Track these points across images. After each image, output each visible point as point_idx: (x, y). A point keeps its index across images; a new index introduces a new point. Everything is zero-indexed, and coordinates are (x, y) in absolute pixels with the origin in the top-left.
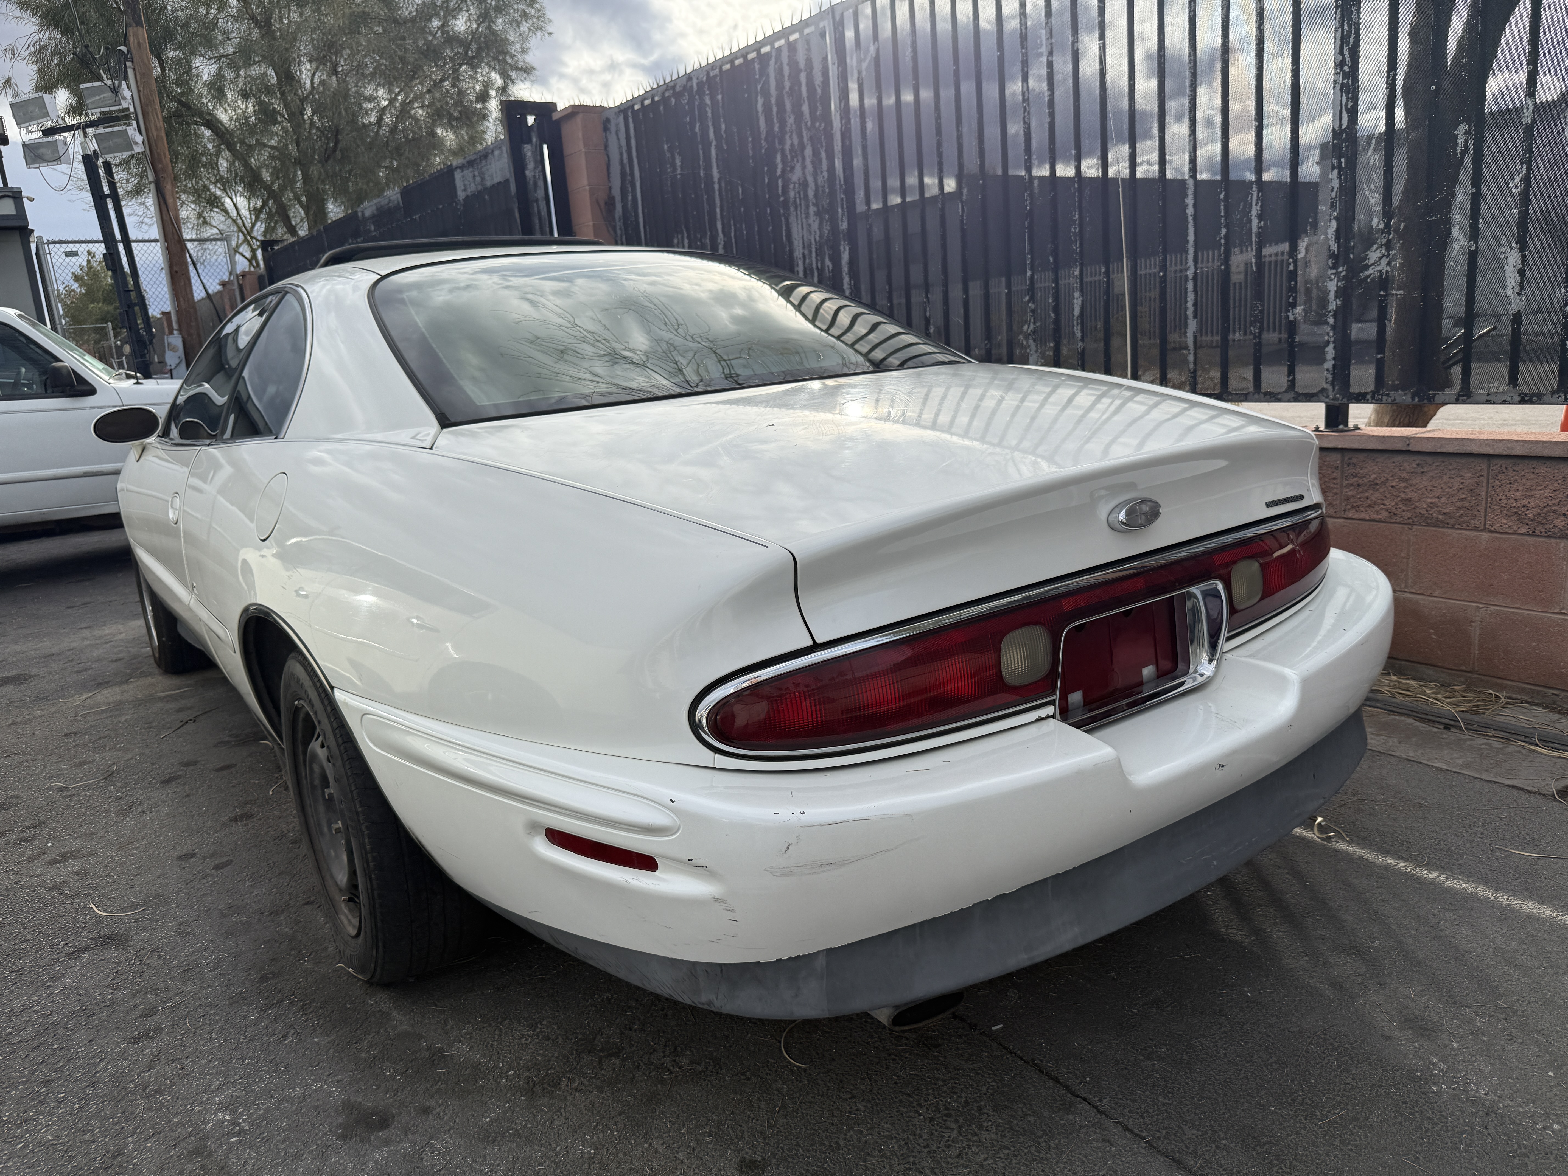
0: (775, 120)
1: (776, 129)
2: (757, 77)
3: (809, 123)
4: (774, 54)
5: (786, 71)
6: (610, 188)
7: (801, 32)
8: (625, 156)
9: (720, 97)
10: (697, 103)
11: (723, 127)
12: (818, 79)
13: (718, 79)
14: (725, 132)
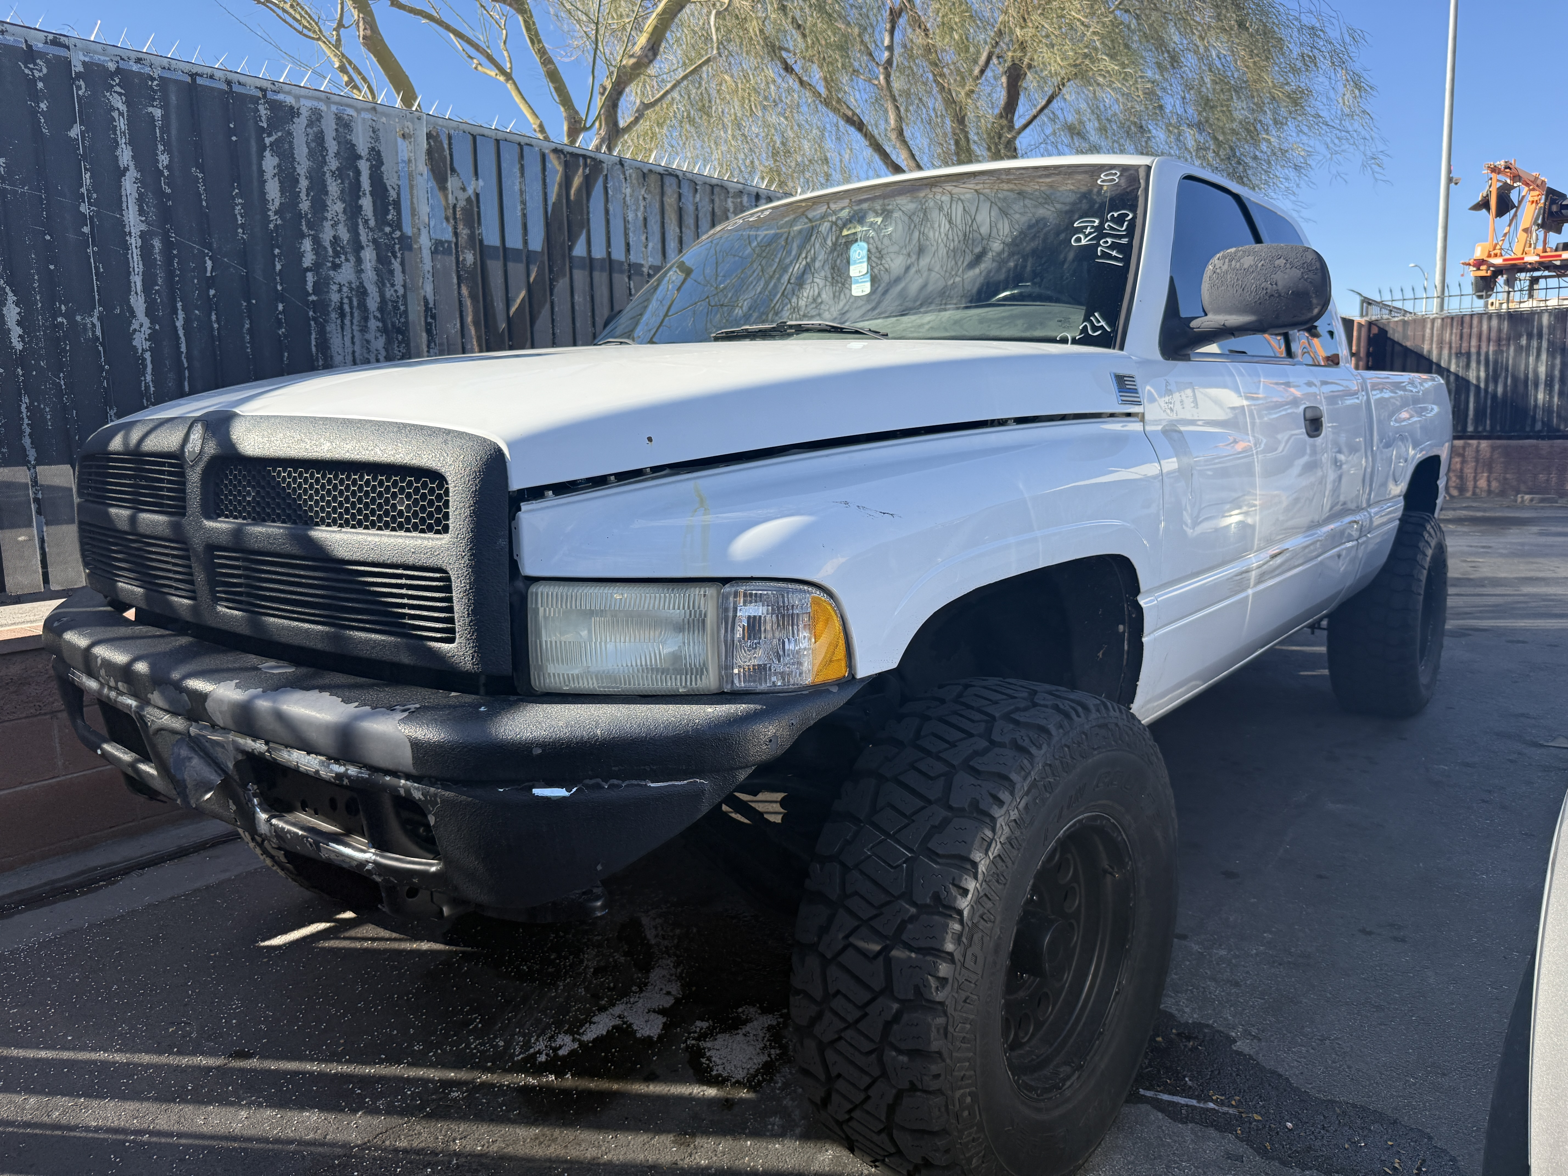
0: (303, 196)
1: (305, 205)
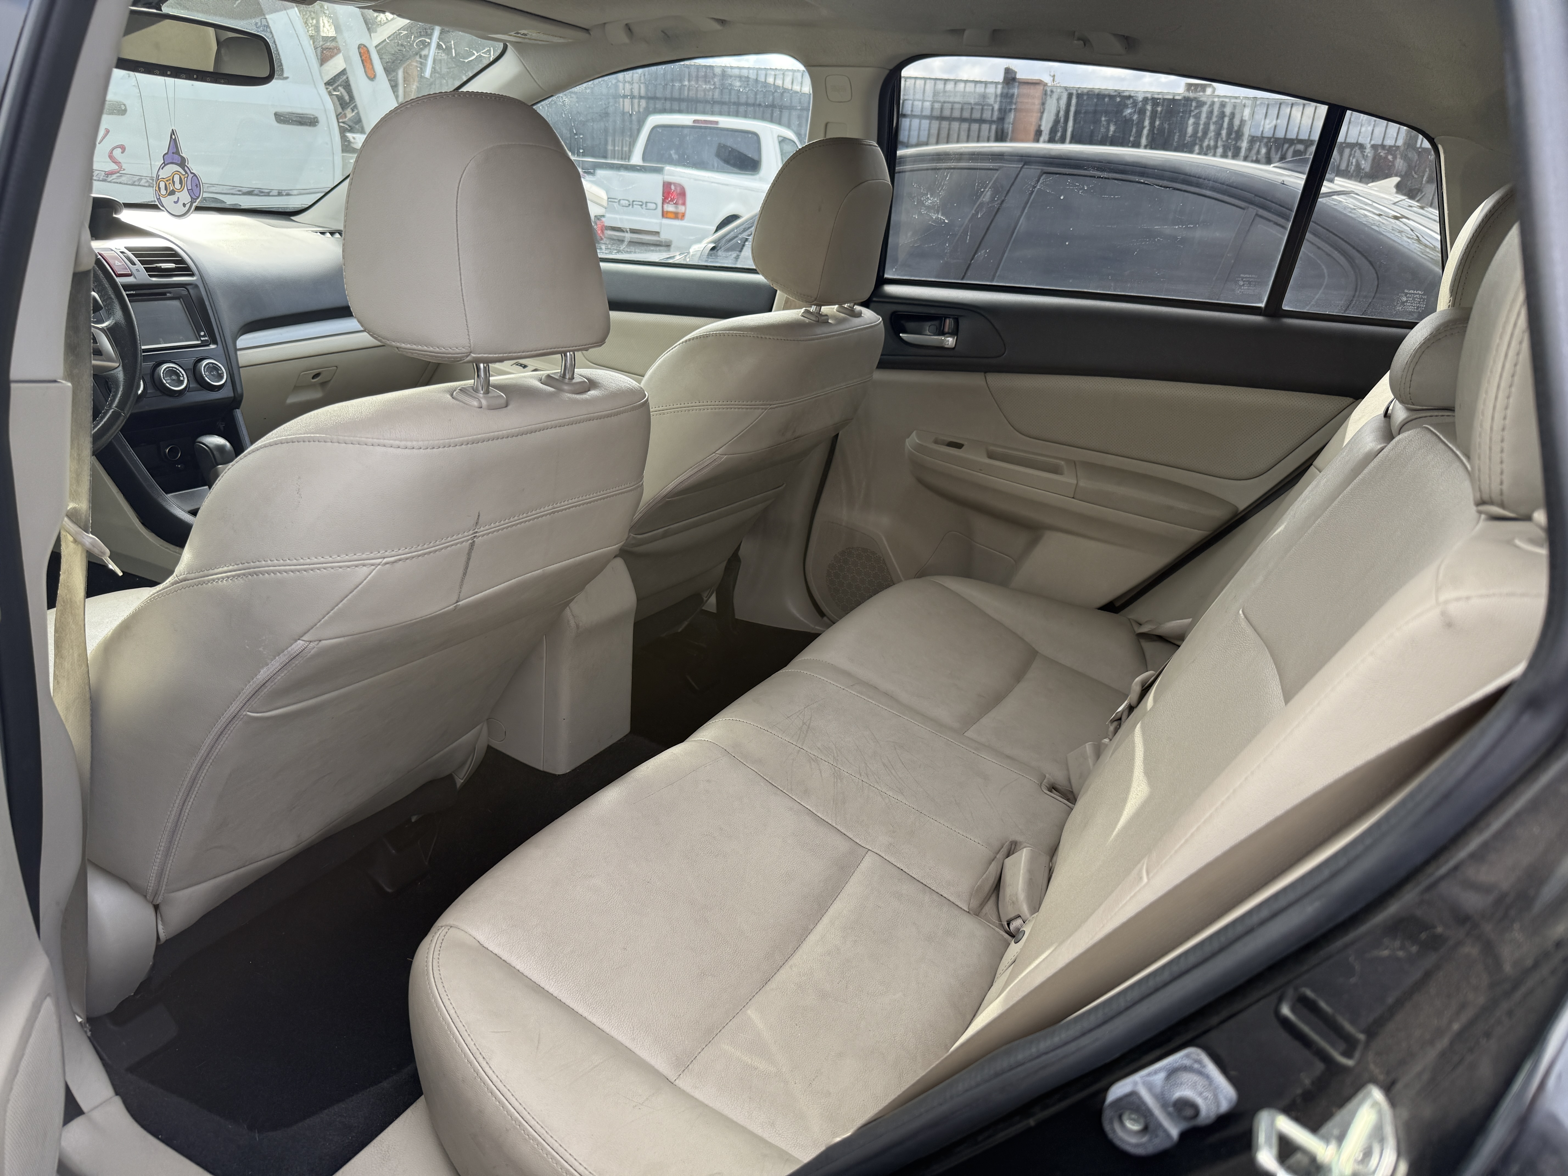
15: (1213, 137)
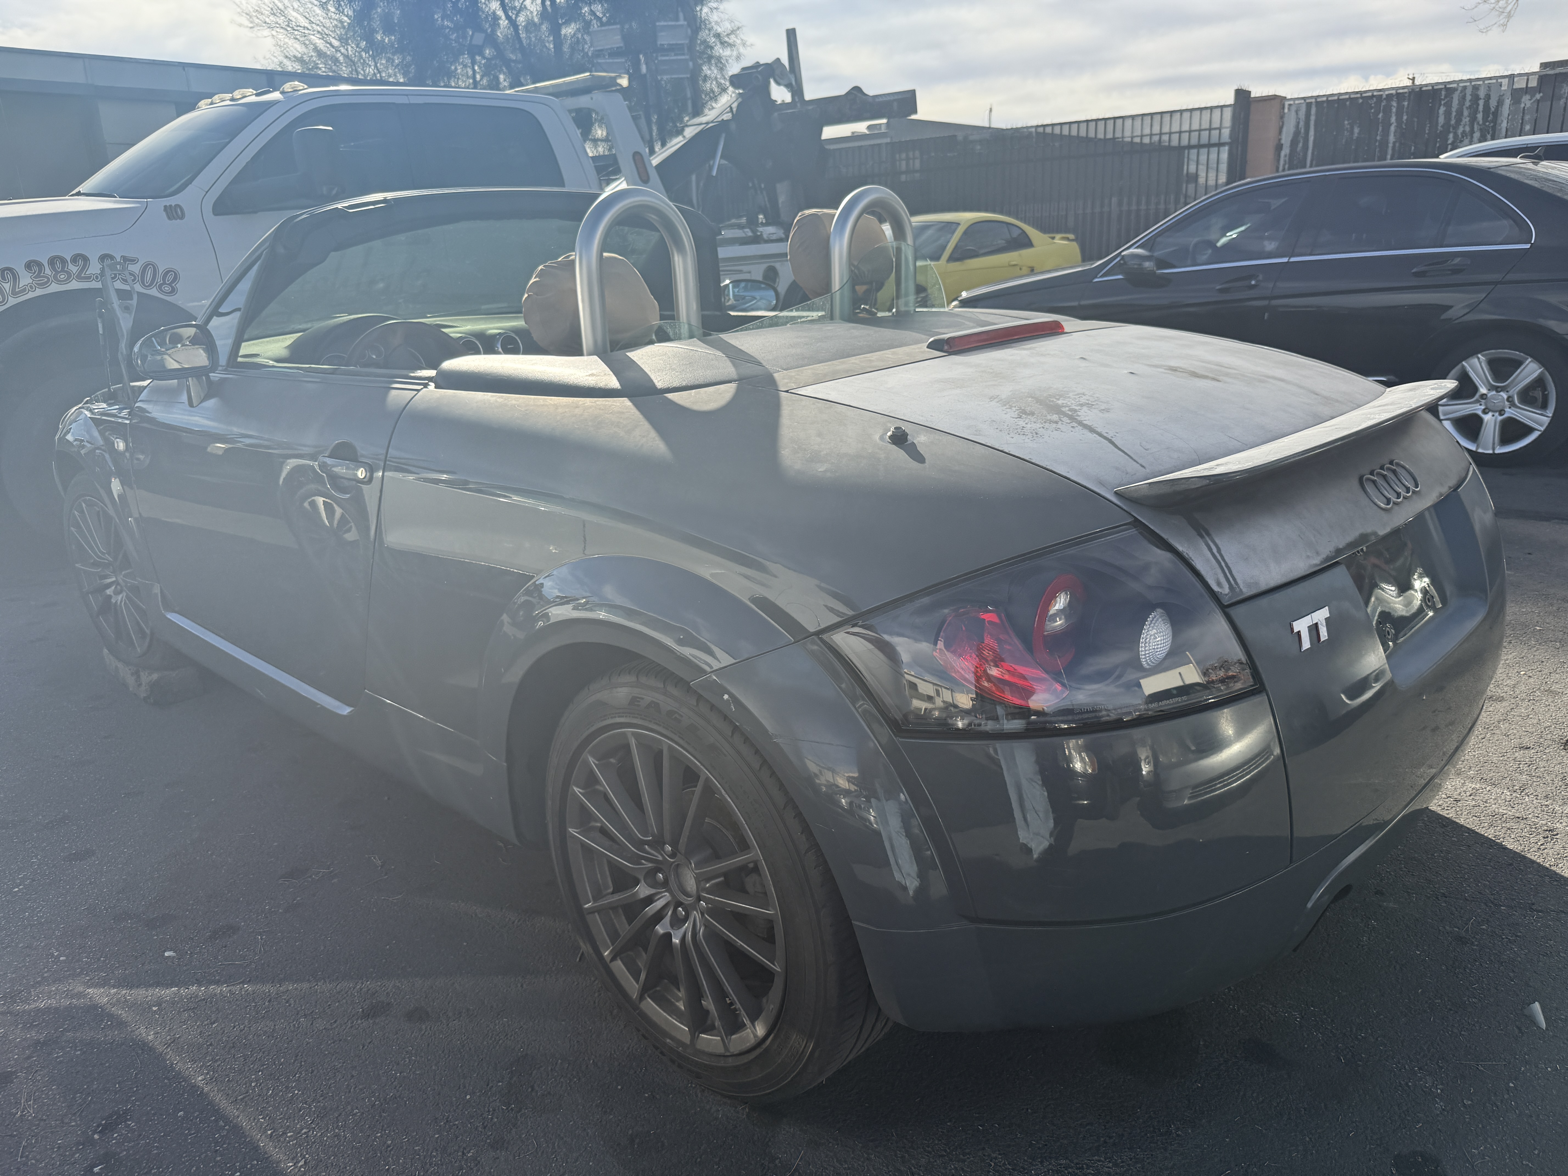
2: (1443, 97)
3: (1481, 122)
4: (1460, 89)
5: (1468, 98)
6: (1280, 140)
7: (1484, 82)
8: (1302, 124)
9: (1406, 103)
10: (1383, 104)
11: (1405, 117)
12: (1493, 103)
13: (1407, 95)
14: (1406, 120)
15: (1468, 123)
